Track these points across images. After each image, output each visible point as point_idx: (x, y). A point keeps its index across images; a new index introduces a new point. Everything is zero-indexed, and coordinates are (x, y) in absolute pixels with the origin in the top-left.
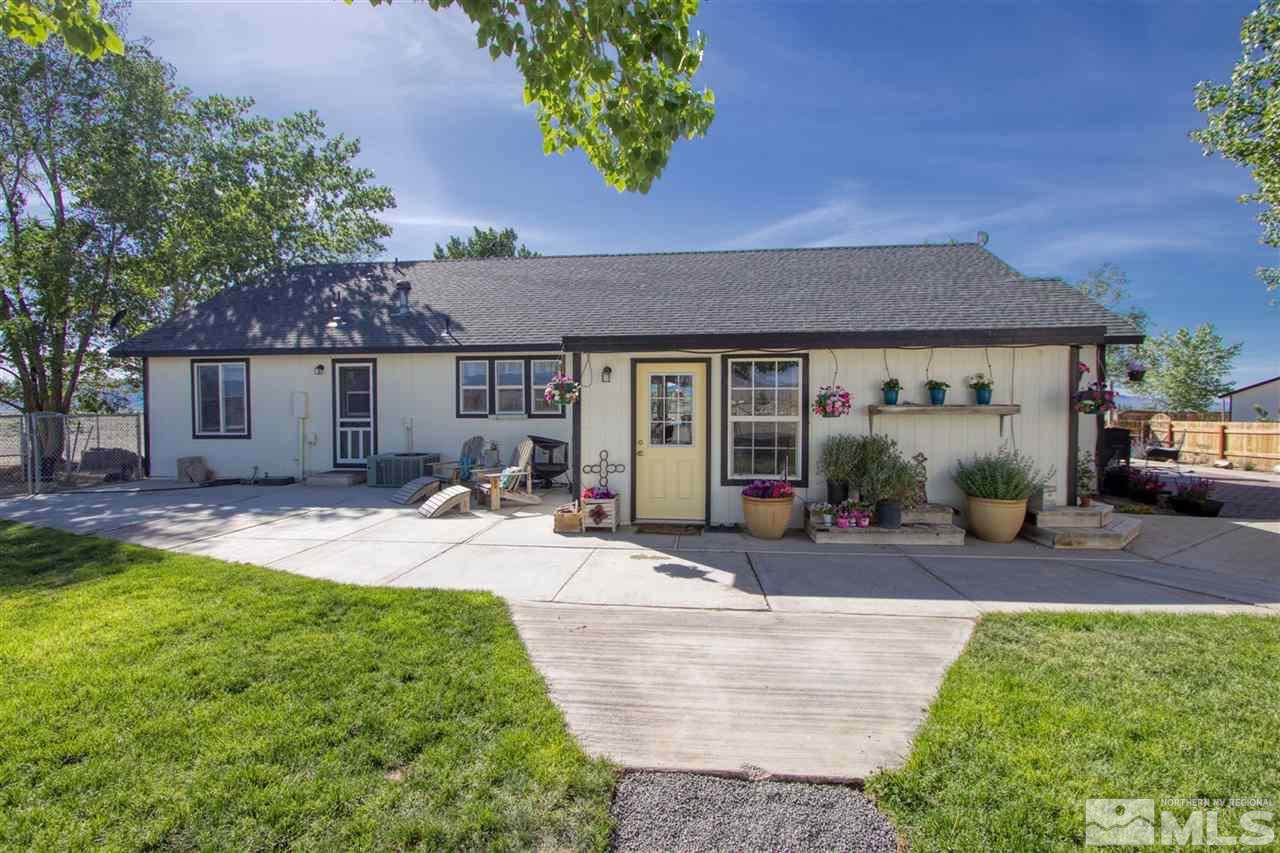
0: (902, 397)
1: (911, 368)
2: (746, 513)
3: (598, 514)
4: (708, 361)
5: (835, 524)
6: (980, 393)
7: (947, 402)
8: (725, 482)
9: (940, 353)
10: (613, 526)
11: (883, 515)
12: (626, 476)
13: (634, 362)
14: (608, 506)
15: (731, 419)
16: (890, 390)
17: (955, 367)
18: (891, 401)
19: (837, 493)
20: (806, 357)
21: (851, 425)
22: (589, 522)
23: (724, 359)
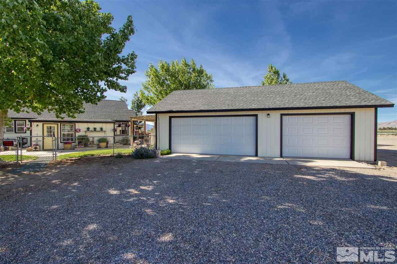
0: (90, 130)
1: (92, 126)
2: (64, 146)
3: (36, 148)
4: (58, 124)
5: (78, 147)
6: (101, 129)
7: (97, 130)
8: (61, 142)
9: (96, 124)
10: (39, 150)
11: (86, 145)
12: (42, 142)
13: (43, 124)
14: (38, 147)
15: (62, 133)
16: (88, 129)
17: (98, 126)
18: (88, 130)
19: (79, 143)
20: (75, 124)
21: (82, 133)
22: (34, 149)
23: (61, 124)
